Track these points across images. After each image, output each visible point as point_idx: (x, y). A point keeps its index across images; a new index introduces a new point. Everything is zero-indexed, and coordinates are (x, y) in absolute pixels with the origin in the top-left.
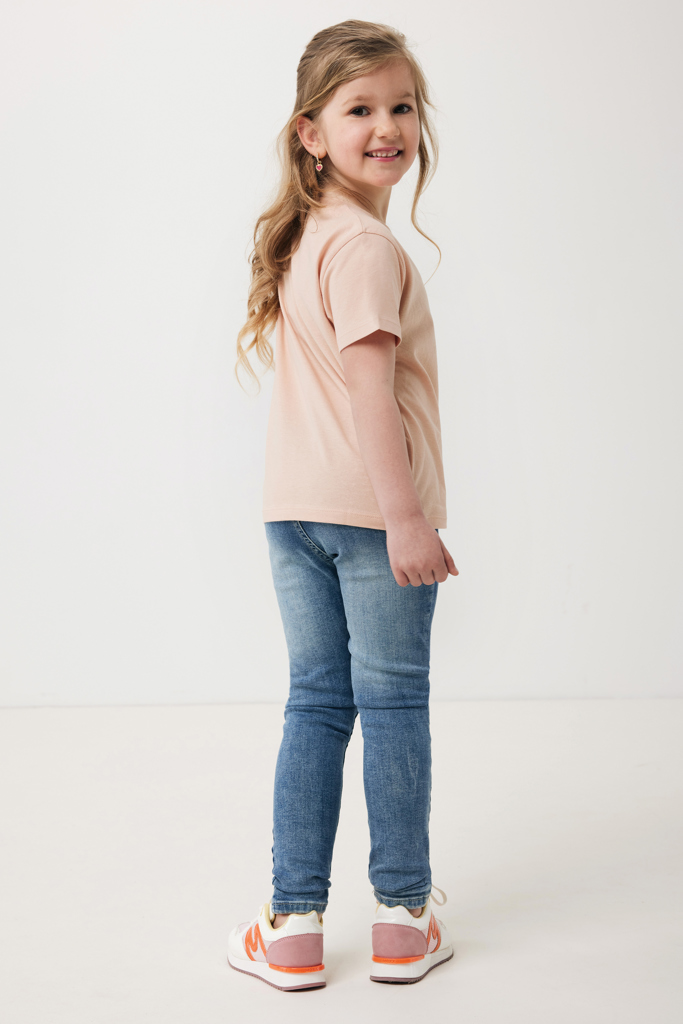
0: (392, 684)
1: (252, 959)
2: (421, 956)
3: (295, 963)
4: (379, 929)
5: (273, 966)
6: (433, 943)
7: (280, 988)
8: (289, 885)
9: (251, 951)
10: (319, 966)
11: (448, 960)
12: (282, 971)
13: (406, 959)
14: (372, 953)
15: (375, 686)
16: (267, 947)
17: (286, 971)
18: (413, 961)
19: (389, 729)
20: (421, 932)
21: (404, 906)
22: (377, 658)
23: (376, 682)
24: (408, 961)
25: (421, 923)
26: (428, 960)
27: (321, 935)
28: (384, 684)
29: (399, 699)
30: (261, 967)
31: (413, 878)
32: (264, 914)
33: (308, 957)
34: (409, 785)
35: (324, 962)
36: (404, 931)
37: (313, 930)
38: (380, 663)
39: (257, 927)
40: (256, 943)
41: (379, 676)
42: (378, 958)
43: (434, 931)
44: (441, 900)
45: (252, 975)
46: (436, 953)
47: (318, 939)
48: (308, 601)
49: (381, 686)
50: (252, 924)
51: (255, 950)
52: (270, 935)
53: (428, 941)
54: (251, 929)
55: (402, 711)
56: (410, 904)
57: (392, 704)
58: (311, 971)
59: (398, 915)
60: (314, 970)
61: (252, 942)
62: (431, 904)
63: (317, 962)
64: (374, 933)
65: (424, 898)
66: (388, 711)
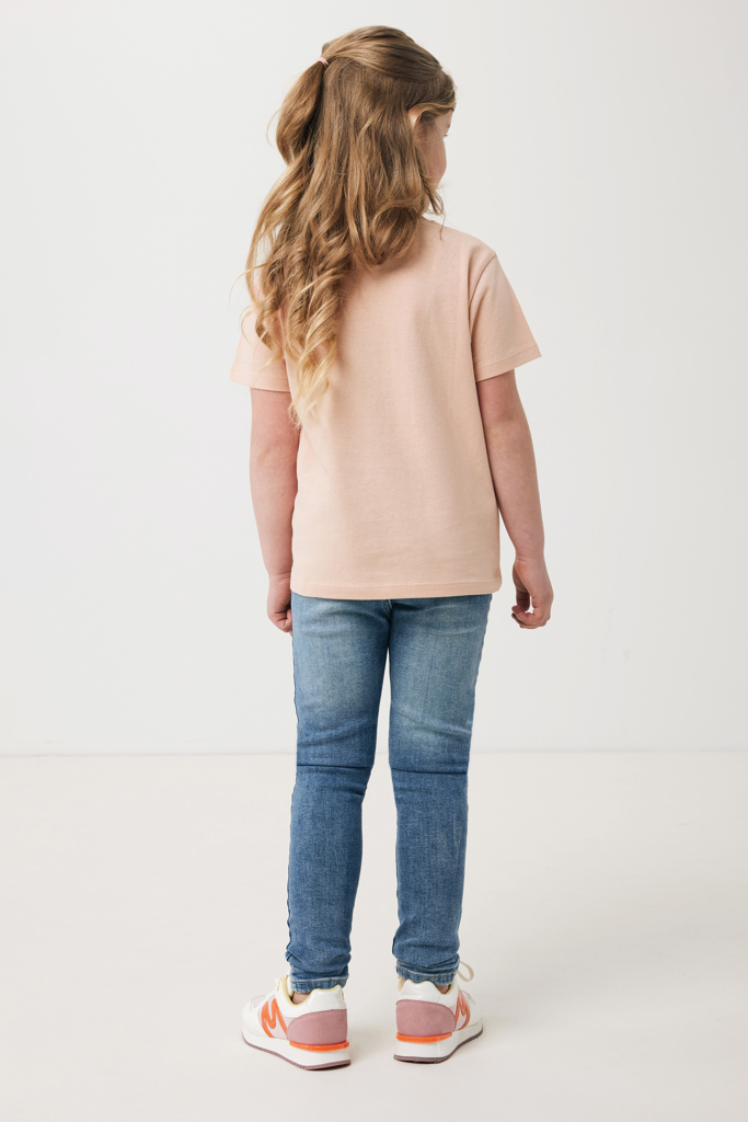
0: (444, 746)
1: (271, 1036)
2: (449, 1034)
3: (319, 1042)
4: (404, 1007)
5: (294, 1043)
6: (462, 1019)
7: (303, 1067)
8: (312, 965)
9: (269, 1028)
10: (343, 1043)
11: (476, 1036)
12: (304, 1049)
13: (432, 1037)
14: (396, 1031)
15: (424, 747)
16: (287, 1024)
17: (308, 1049)
18: (441, 1039)
19: (436, 794)
20: (449, 1009)
21: (433, 982)
22: (434, 717)
23: (427, 743)
24: (435, 1040)
25: (449, 1000)
26: (456, 1037)
27: (345, 1010)
28: (434, 747)
29: (448, 763)
30: (281, 1044)
31: (446, 953)
32: (281, 988)
33: (332, 1035)
34: (452, 854)
35: (348, 1038)
36: (431, 1009)
37: (337, 1006)
38: (436, 723)
39: (275, 1002)
40: (274, 1019)
41: (431, 737)
42: (402, 1037)
43: (463, 1007)
44: (467, 975)
45: (271, 1052)
46: (465, 1029)
47: (341, 1015)
48: (356, 648)
49: (432, 749)
50: (268, 999)
51: (273, 1026)
52: (290, 1011)
53: (456, 1017)
54: (267, 1005)
55: (450, 776)
56: (439, 981)
57: (442, 768)
58: (335, 1049)
59: (425, 991)
60: (339, 1048)
61: (270, 1017)
62: (458, 981)
63: (342, 1040)
64: (398, 1010)
65: (453, 975)
66: (437, 776)
